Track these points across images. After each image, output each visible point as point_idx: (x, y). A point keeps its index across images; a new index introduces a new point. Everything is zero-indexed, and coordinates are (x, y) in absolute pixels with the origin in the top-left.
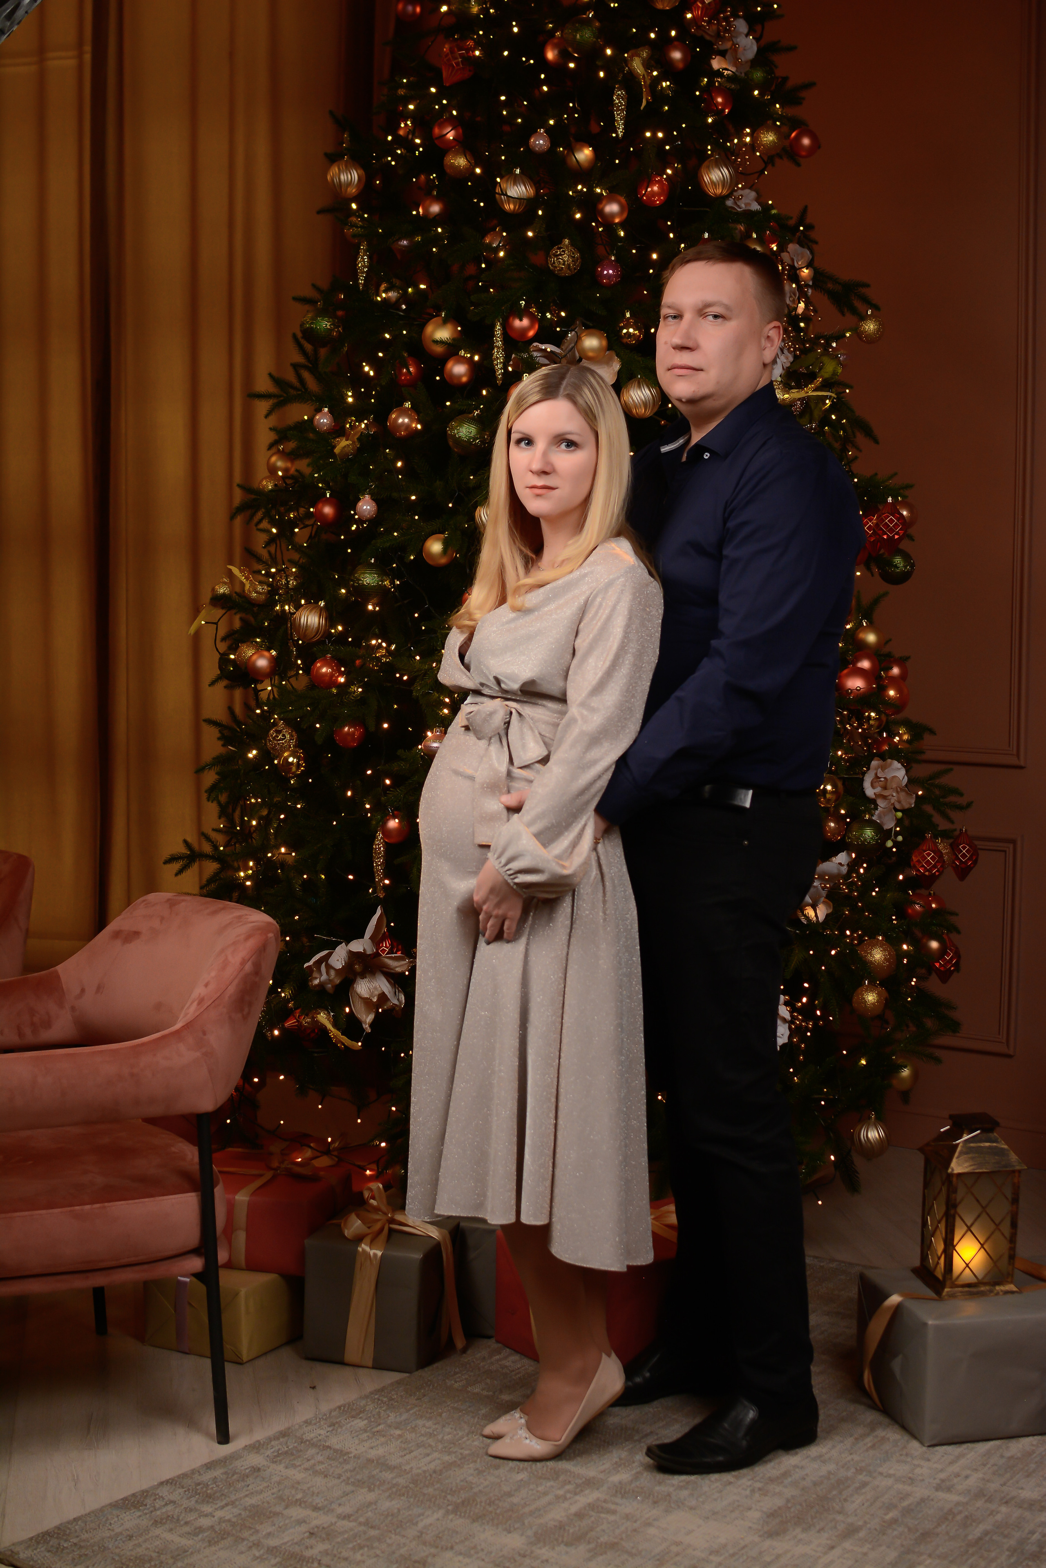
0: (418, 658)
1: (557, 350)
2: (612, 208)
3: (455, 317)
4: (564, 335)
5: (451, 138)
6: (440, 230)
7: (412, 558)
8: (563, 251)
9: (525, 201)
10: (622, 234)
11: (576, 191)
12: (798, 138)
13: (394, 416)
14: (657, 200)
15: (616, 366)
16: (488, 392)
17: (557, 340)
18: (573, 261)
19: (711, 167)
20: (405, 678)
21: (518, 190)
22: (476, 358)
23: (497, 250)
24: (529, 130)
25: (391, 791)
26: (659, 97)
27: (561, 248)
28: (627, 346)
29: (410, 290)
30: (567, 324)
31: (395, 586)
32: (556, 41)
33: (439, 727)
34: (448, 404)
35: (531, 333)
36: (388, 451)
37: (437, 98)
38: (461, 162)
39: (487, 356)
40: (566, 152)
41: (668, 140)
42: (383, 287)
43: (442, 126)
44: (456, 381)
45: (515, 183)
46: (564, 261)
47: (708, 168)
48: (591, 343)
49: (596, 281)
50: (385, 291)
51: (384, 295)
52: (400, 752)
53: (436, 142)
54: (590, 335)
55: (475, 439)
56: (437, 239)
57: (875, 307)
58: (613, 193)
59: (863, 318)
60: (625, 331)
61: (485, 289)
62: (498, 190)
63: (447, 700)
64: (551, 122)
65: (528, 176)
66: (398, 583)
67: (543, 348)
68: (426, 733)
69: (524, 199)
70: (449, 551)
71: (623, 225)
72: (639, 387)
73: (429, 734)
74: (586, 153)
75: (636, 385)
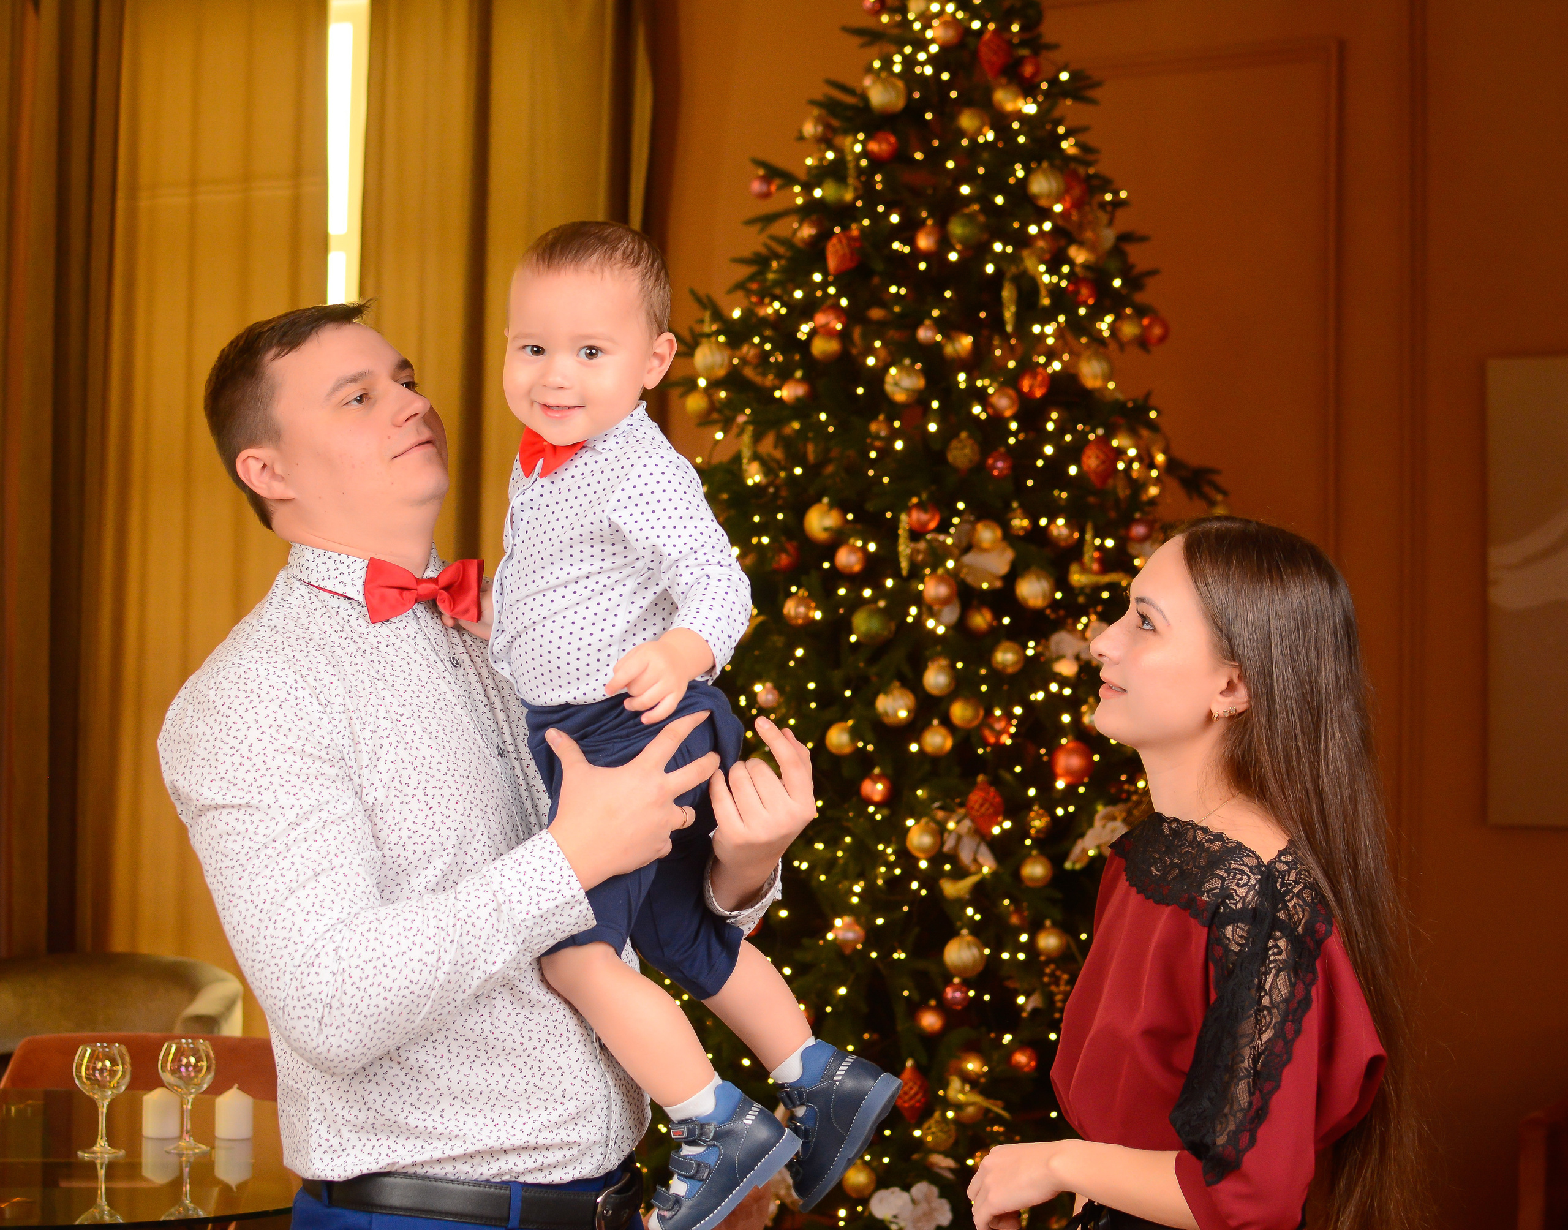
2: (1005, 402)
5: (838, 327)
6: (823, 416)
8: (963, 445)
9: (916, 393)
10: (1013, 426)
12: (1149, 327)
13: (789, 605)
14: (1037, 392)
15: (1009, 555)
18: (971, 454)
20: (804, 866)
21: (909, 381)
22: (872, 547)
23: (891, 440)
24: (917, 321)
27: (960, 441)
28: (1019, 538)
29: (782, 472)
32: (927, 230)
33: (849, 915)
34: (842, 592)
35: (933, 525)
37: (824, 285)
39: (887, 545)
40: (945, 341)
42: (754, 468)
43: (825, 313)
44: (846, 569)
45: (907, 374)
48: (987, 534)
50: (758, 473)
51: (757, 478)
52: (806, 941)
54: (986, 526)
57: (1225, 493)
59: (1212, 503)
60: (1013, 522)
61: (875, 476)
62: (889, 380)
63: (856, 888)
64: (935, 313)
67: (941, 538)
69: (916, 390)
70: (853, 742)
71: (1013, 418)
72: (1038, 578)
73: (839, 922)
74: (967, 341)
75: (1033, 576)
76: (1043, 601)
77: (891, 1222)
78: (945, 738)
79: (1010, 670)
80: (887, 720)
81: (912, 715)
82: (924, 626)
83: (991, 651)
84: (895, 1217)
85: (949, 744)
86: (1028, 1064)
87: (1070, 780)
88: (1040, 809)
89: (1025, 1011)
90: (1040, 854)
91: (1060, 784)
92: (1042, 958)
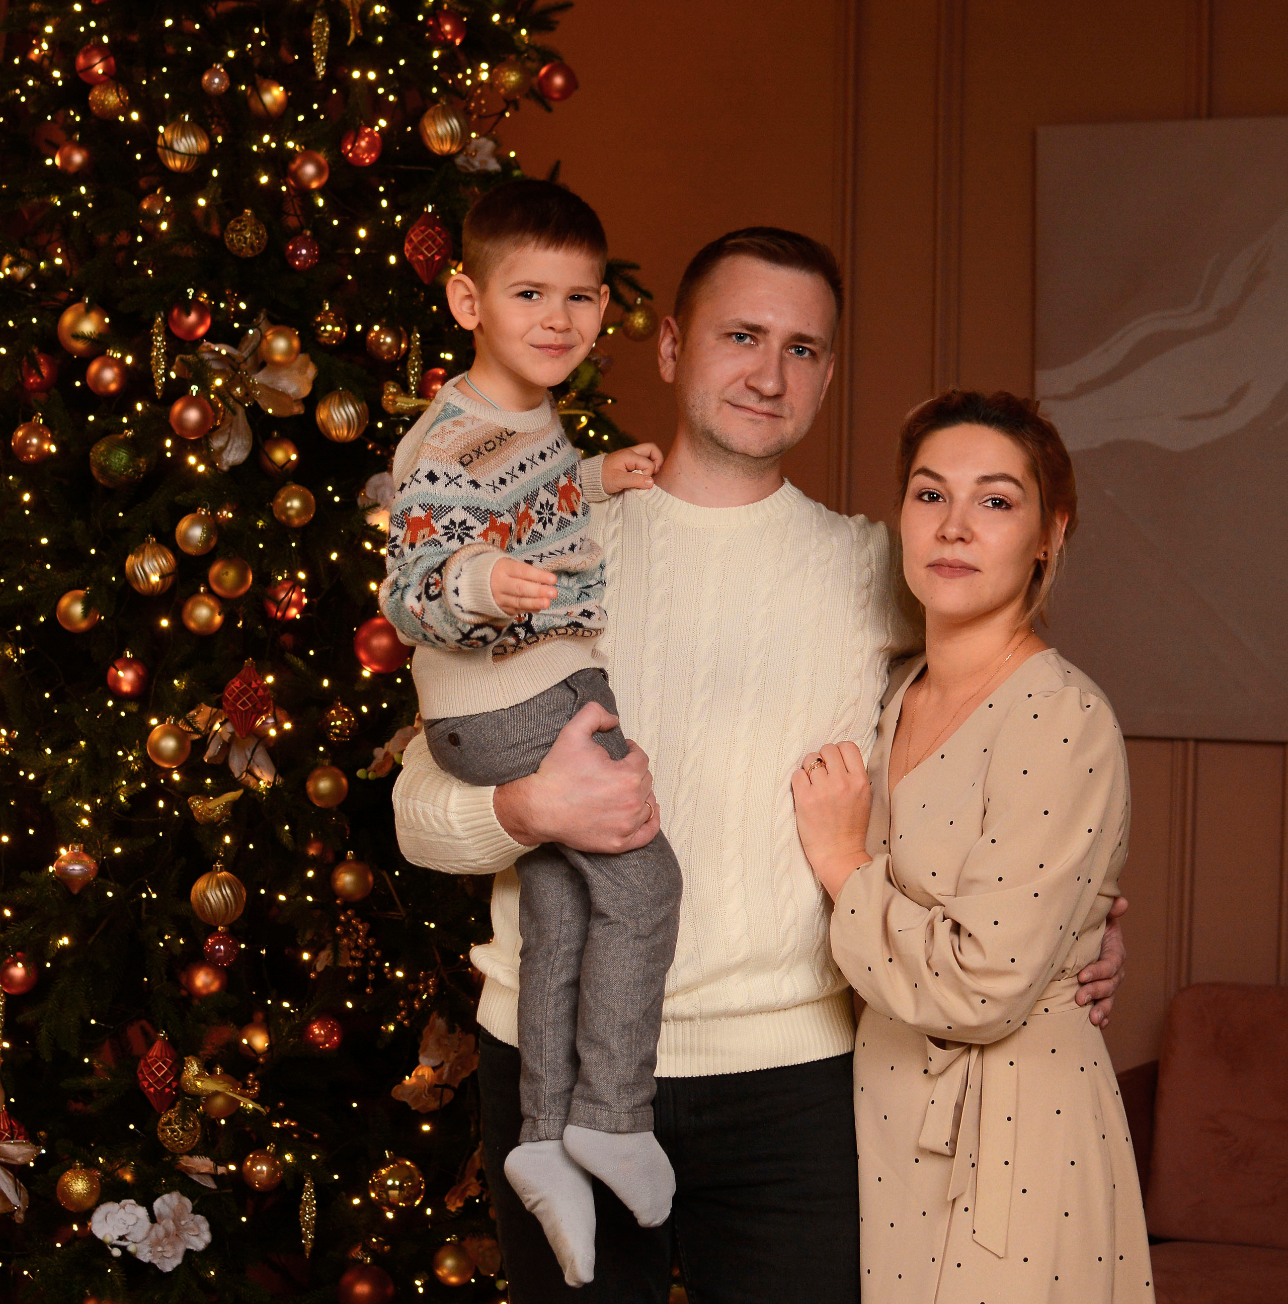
0: (48, 751)
1: (234, 352)
2: (310, 169)
3: (101, 304)
4: (243, 331)
5: (100, 72)
6: (83, 190)
7: (42, 619)
8: (245, 226)
9: (196, 158)
10: (321, 202)
11: (261, 145)
12: (549, 75)
13: (20, 434)
14: (367, 158)
15: (311, 372)
16: (144, 406)
17: (235, 339)
18: (257, 239)
19: (437, 120)
20: (32, 777)
21: (187, 144)
22: (129, 360)
23: (159, 219)
24: (202, 64)
25: (13, 926)
26: (371, 25)
27: (242, 221)
28: (327, 348)
29: (42, 264)
30: (247, 319)
31: (18, 656)
33: (77, 842)
34: (91, 418)
35: (201, 331)
36: (11, 478)
37: (83, 18)
38: (112, 99)
39: (143, 356)
40: (249, 92)
41: (382, 80)
42: (7, 260)
43: (87, 54)
44: (101, 389)
45: (183, 135)
46: (246, 238)
47: (433, 117)
48: (281, 344)
49: (285, 262)
50: (10, 266)
51: (8, 271)
52: (25, 875)
53: (81, 75)
54: (278, 334)
55: (126, 467)
56: (79, 204)
57: (647, 295)
58: (310, 147)
59: (629, 308)
60: (322, 328)
61: (142, 268)
62: (160, 142)
63: (87, 807)
64: (231, 54)
65: (201, 125)
66: (23, 651)
67: (217, 349)
68: (59, 852)
69: (194, 155)
70: (91, 614)
71: (322, 191)
72: (341, 403)
73: (63, 851)
74: (275, 94)
75: (337, 400)
76: (348, 432)
77: (113, 1246)
78: (212, 610)
79: (296, 522)
80: (135, 587)
81: (170, 580)
82: (185, 463)
83: (273, 495)
84: (122, 1238)
85: (218, 619)
86: (328, 1037)
87: (376, 667)
88: (344, 705)
89: (315, 970)
90: (334, 764)
91: (366, 673)
92: (338, 902)
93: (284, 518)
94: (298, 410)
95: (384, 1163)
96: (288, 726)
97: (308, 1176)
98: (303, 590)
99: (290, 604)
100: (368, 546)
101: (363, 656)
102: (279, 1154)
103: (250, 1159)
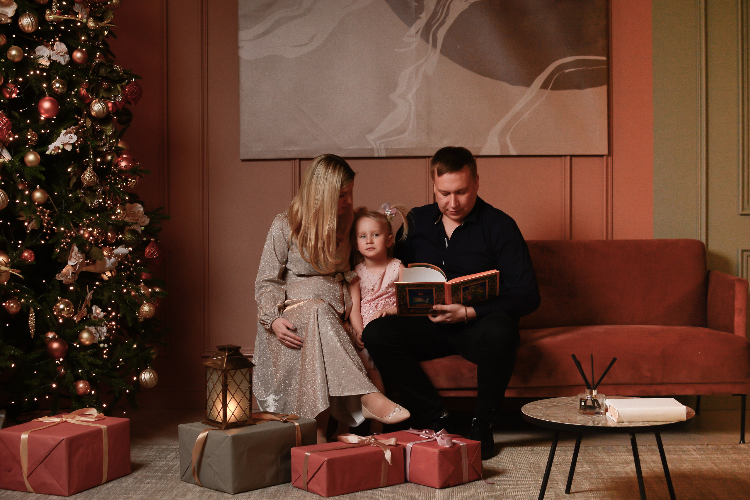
15: (15, 6)
75: (28, 15)
76: (32, 29)
79: (15, 60)
83: (7, 51)
87: (47, 115)
88: (33, 130)
89: (29, 230)
90: (34, 150)
91: (42, 118)
92: (36, 204)
93: (12, 58)
94: (9, 21)
95: (57, 301)
96: (16, 136)
97: (31, 307)
98: (19, 86)
99: (14, 92)
100: (38, 72)
101: (42, 111)
102: (19, 300)
103: (7, 303)
